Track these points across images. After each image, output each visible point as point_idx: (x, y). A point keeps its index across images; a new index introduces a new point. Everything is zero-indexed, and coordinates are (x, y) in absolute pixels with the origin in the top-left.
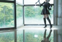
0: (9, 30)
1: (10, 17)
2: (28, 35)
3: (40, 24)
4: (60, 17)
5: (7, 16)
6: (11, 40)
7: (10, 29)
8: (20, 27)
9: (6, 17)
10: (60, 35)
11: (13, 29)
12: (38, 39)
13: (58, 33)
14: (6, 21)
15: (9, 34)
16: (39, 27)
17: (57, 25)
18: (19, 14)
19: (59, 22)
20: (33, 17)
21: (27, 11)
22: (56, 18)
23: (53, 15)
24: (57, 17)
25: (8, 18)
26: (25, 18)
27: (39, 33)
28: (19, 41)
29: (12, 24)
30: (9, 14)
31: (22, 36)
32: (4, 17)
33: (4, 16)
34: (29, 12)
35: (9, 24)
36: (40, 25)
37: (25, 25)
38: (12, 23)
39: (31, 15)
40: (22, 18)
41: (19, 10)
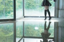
0: (8, 22)
1: (10, 9)
2: (28, 27)
3: (40, 17)
4: (62, 9)
5: (7, 8)
8: (20, 19)
11: (13, 21)
12: (39, 31)
13: (59, 25)
14: (5, 12)
15: (9, 26)
16: (39, 19)
17: (58, 17)
18: (19, 6)
19: (60, 14)
20: (33, 9)
21: (28, 3)
22: (57, 10)
23: (54, 8)
25: (8, 10)
26: (25, 10)
27: (39, 25)
28: (19, 33)
29: (11, 16)
30: (8, 6)
31: (22, 28)
32: (3, 9)
33: (4, 8)
34: (30, 4)
36: (41, 17)
37: (25, 17)
39: (31, 7)
40: (22, 9)
41: (20, 2)
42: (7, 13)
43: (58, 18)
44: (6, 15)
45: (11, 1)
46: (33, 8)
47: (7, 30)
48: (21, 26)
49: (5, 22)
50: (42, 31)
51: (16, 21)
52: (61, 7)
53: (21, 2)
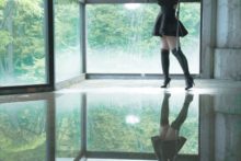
0: (27, 96)
1: (31, 47)
2: (102, 114)
3: (147, 75)
4: (227, 47)
5: (19, 42)
6: (34, 132)
7: (30, 89)
8: (70, 83)
9: (15, 47)
10: (225, 114)
11: (43, 91)
12: (141, 131)
13: (216, 108)
14: (14, 60)
15: (27, 111)
16: (142, 86)
17: (212, 77)
18: (67, 35)
19: (221, 66)
20: (119, 47)
21: (100, 22)
22: (208, 49)
23: (198, 40)
24: (214, 46)
25: (26, 50)
26: (88, 49)
27: (144, 108)
28: (66, 138)
29: (37, 74)
30: (27, 35)
31: (79, 120)
32: (7, 47)
33: (8, 42)
34: (107, 26)
35: (26, 71)
36: (149, 76)
37: (88, 77)
38: (39, 68)
39: (112, 39)
40: (78, 47)
41: (68, 19)
42: (19, 64)
43: (213, 81)
44: (16, 71)
45: (36, 18)
46: (120, 43)
47: (22, 127)
48: (75, 112)
49: (13, 96)
50: (154, 131)
51: (56, 92)
52: (222, 38)
53: (72, 21)
